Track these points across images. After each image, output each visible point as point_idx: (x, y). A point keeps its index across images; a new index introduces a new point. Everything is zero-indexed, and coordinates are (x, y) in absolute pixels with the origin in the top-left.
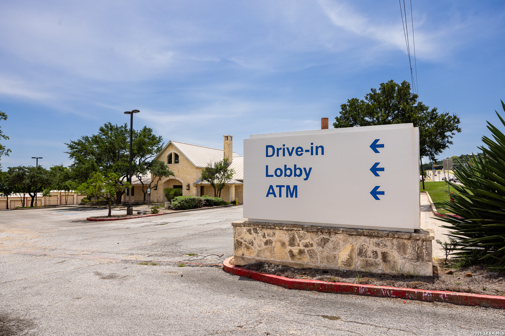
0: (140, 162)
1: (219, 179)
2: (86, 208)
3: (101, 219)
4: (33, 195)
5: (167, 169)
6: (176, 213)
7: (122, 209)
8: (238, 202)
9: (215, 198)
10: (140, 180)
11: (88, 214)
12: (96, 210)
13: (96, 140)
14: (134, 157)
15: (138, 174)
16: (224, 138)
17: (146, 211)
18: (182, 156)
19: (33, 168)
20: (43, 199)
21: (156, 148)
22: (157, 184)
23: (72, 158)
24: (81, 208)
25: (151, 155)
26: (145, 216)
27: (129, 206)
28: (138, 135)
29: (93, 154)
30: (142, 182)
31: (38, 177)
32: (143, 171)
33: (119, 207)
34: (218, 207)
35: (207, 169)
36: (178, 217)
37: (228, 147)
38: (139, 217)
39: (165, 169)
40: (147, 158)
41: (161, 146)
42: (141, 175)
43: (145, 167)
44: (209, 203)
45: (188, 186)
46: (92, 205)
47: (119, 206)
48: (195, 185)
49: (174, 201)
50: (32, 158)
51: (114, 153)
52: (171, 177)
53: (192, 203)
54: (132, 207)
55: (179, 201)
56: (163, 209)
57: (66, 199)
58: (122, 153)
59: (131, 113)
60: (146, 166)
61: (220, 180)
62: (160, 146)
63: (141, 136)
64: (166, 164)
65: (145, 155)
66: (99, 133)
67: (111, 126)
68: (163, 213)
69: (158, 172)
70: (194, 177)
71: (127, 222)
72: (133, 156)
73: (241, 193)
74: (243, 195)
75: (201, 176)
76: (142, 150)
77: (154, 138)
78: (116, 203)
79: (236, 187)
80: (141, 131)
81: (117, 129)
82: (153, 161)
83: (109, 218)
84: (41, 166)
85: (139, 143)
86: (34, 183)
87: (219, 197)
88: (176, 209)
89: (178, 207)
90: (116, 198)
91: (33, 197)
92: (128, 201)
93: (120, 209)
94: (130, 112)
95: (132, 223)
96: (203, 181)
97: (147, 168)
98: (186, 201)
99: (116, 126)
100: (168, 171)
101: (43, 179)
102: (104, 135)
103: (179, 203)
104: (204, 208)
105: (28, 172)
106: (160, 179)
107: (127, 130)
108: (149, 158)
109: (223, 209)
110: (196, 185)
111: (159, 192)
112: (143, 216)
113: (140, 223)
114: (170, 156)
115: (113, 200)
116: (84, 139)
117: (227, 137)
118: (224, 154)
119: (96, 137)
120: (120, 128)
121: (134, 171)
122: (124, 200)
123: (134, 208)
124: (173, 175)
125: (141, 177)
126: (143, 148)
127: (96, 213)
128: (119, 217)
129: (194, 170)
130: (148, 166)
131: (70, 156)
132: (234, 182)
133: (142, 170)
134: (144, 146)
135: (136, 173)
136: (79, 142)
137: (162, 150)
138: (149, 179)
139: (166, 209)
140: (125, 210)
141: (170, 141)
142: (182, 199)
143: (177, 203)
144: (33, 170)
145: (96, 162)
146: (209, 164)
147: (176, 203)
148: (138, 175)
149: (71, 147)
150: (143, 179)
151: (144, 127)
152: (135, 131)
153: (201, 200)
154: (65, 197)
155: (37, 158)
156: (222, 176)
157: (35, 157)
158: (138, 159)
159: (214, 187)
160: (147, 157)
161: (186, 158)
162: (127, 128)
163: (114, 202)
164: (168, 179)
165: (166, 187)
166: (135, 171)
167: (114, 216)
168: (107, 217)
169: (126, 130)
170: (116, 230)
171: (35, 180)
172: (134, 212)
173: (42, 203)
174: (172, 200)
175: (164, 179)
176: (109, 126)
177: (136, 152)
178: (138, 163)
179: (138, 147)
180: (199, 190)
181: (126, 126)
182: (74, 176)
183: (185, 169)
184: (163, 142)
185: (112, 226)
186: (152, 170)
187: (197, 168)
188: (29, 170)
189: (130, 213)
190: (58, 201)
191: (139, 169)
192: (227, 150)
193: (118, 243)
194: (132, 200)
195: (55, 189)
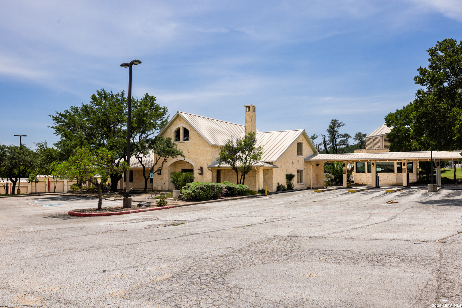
0: (140, 139)
1: (242, 160)
2: (74, 197)
3: (88, 213)
4: (15, 180)
5: (175, 147)
6: (189, 205)
7: (117, 198)
8: (268, 191)
9: (239, 186)
10: (141, 162)
11: (74, 205)
12: (85, 199)
13: (87, 110)
14: (133, 132)
15: (138, 154)
16: (244, 109)
17: (149, 203)
18: (192, 132)
19: (15, 148)
20: (29, 185)
21: (159, 122)
22: (162, 167)
23: (58, 134)
24: (69, 197)
25: (154, 130)
26: (148, 209)
27: (126, 195)
28: (137, 104)
29: (83, 128)
30: (142, 165)
31: (19, 158)
32: (144, 151)
33: (114, 196)
34: (243, 198)
35: (227, 146)
36: (195, 212)
37: (250, 120)
38: (139, 211)
39: (172, 147)
40: (149, 135)
41: (166, 120)
42: (141, 155)
43: (147, 145)
44: (231, 192)
45: (201, 169)
46: (82, 194)
47: (114, 194)
48: (210, 168)
49: (185, 189)
50: (15, 136)
51: (109, 128)
52: (180, 158)
53: (211, 192)
54: (130, 196)
55: (193, 189)
56: (171, 199)
57: (55, 185)
58: (118, 128)
59: (130, 66)
60: (148, 143)
61: (244, 162)
62: (164, 120)
63: (142, 105)
64: (173, 141)
65: (147, 131)
66: (91, 102)
67: (105, 94)
68: (172, 206)
69: (164, 151)
70: (209, 157)
71: (123, 219)
72: (131, 131)
73: (269, 179)
74: (272, 181)
75: (218, 156)
76: (144, 123)
77: (158, 108)
78: (111, 190)
79: (263, 170)
80: (141, 99)
81: (112, 97)
82: (156, 138)
83: (98, 212)
84: (24, 146)
85: (139, 114)
86: (15, 166)
87: (243, 184)
88: (189, 200)
89: (192, 196)
90: (111, 185)
91: (14, 183)
92: (125, 188)
93: (115, 199)
94: (128, 64)
95: (130, 220)
96: (221, 162)
97: (149, 146)
98: (202, 189)
99: (111, 93)
100: (176, 150)
101: (26, 160)
102: (97, 105)
103: (193, 192)
104: (225, 198)
105: (9, 152)
106: (166, 160)
107: (125, 99)
108: (152, 134)
109: (250, 200)
110: (212, 168)
111: (164, 177)
112: (146, 209)
113: (142, 220)
114: (178, 132)
115: (108, 187)
116: (73, 110)
117: (249, 107)
118: (246, 130)
119: (86, 106)
120: (116, 96)
121: (132, 151)
122: (121, 187)
123: (133, 198)
124: (183, 156)
125: (141, 158)
126: (144, 120)
127: (84, 204)
128: (112, 211)
129: (208, 149)
130: (150, 144)
131: (56, 131)
132: (262, 164)
133: (143, 149)
134: (145, 119)
135: (135, 153)
136: (66, 114)
137: (166, 124)
138: (151, 161)
139: (175, 200)
140: (122, 200)
141: (178, 112)
142: (197, 186)
143: (191, 192)
144: (15, 150)
145: (86, 139)
146: (229, 141)
147: (189, 191)
148: (138, 156)
149: (57, 120)
150: (143, 161)
151: (145, 94)
152: (134, 100)
153: (221, 188)
154: (53, 183)
155: (21, 136)
156: (247, 157)
157: (18, 135)
158: (139, 135)
159: (236, 171)
160: (149, 133)
161: (198, 133)
162: (125, 96)
163: (108, 189)
164: (175, 160)
165: (172, 171)
166: (134, 149)
167: (105, 209)
168: (95, 210)
169: (123, 99)
170: (105, 234)
171: (16, 162)
172: (134, 204)
173: (28, 190)
174: (183, 187)
175: (171, 160)
176: (103, 93)
177: (136, 125)
178: (138, 140)
179: (138, 119)
180: (215, 175)
181: (123, 94)
182: (59, 156)
183: (196, 147)
184: (168, 114)
185: (100, 226)
186: (154, 149)
187: (213, 146)
188: (10, 149)
189: (127, 204)
190: (45, 187)
191: (140, 148)
192: (249, 123)
193: (104, 271)
194: (131, 187)
195: (42, 174)
